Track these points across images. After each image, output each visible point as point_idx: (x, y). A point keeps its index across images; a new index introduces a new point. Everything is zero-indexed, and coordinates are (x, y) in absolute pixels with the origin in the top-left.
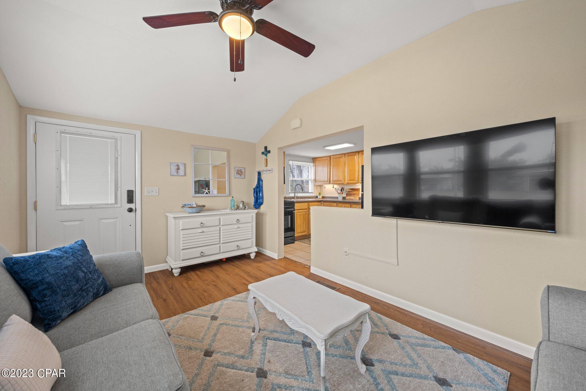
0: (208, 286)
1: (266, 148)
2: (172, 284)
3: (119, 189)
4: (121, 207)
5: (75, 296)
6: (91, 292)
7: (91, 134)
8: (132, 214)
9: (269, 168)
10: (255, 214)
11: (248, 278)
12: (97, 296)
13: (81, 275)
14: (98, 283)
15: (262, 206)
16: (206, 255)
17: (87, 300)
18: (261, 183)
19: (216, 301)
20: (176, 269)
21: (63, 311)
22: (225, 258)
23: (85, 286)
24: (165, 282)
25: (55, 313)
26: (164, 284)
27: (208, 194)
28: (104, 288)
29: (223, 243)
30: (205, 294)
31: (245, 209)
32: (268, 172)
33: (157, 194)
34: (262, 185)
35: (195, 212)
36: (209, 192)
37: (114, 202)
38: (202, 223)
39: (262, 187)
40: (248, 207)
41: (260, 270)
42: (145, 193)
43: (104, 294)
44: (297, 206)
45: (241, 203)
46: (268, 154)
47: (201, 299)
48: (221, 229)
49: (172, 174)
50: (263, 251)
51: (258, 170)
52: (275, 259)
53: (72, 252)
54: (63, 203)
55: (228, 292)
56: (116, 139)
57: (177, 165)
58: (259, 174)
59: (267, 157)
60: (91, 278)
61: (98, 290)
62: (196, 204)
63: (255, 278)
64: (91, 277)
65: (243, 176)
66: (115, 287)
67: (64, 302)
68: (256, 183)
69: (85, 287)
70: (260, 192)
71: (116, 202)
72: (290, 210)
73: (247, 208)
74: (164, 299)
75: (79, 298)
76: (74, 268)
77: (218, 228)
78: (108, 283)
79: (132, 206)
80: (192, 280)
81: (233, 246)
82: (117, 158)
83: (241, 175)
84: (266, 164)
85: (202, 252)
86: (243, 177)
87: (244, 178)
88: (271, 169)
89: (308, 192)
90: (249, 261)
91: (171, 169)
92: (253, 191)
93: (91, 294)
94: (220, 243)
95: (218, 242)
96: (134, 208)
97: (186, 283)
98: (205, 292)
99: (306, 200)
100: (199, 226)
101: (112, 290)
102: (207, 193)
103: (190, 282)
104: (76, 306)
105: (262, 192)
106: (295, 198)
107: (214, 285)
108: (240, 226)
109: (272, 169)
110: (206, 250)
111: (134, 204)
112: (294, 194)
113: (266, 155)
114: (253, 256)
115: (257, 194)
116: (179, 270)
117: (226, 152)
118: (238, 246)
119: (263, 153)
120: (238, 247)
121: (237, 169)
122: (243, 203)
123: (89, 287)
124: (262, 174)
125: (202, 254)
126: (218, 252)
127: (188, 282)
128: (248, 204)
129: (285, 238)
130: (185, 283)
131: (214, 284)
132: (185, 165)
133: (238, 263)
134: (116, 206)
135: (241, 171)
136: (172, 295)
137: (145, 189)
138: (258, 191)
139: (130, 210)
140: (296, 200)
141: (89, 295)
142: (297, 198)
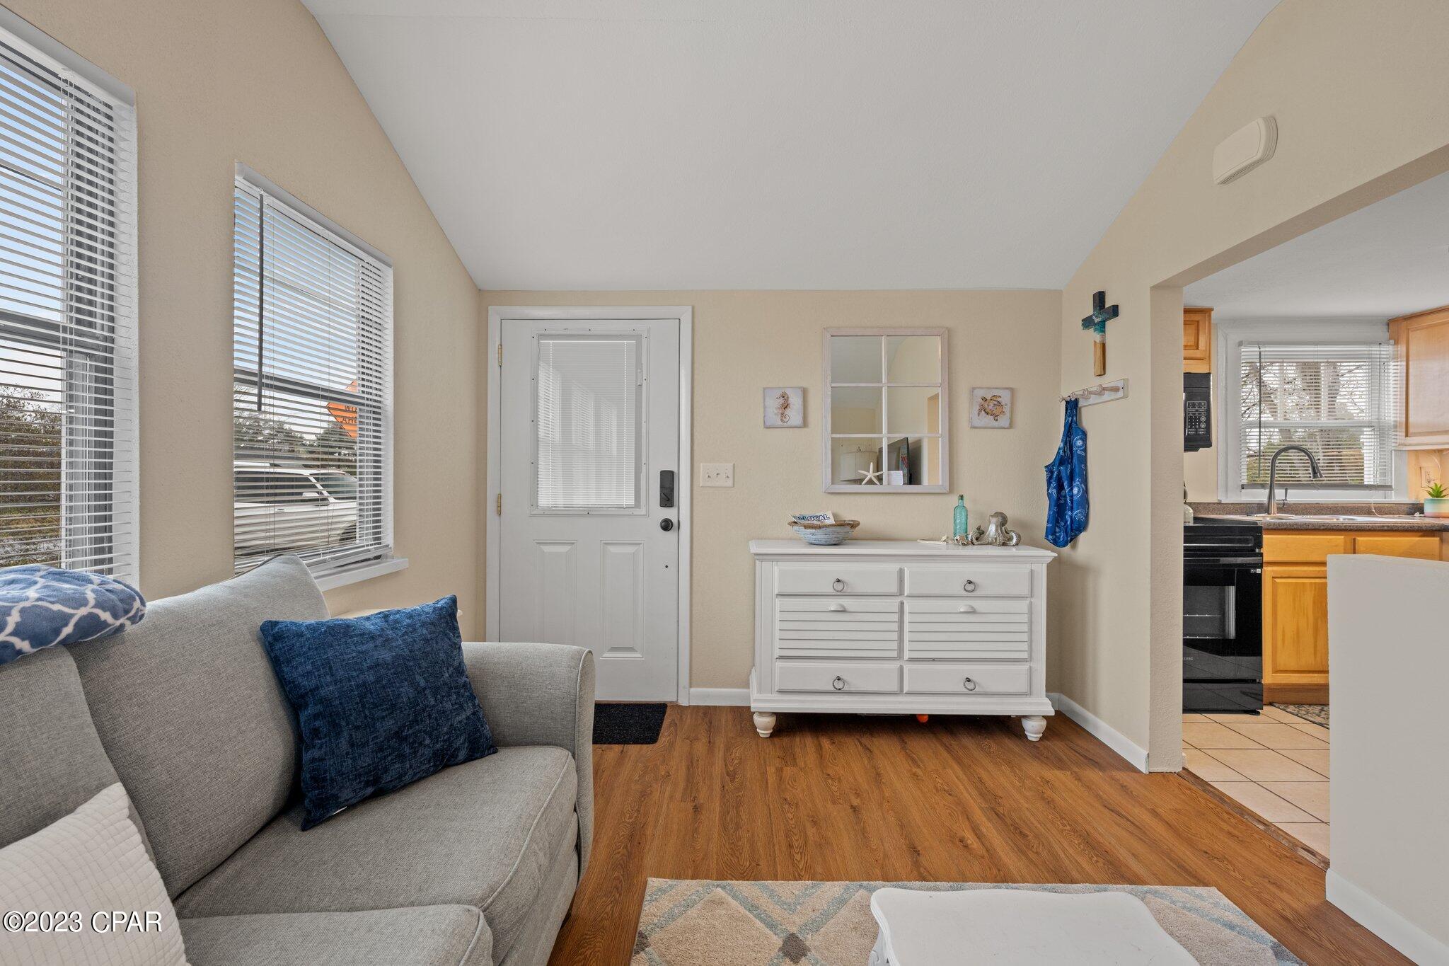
0: (834, 803)
1: (1100, 298)
2: (740, 763)
3: (644, 468)
4: (647, 515)
5: (381, 750)
6: (425, 746)
7: (591, 333)
8: (670, 535)
9: (1110, 380)
10: (1045, 567)
11: (984, 819)
12: (444, 761)
13: (406, 691)
14: (451, 725)
15: (1083, 537)
16: (853, 689)
17: (411, 767)
18: (1079, 443)
19: (829, 877)
20: (761, 714)
21: (343, 786)
22: (925, 715)
23: (411, 726)
24: (728, 749)
25: (323, 787)
26: (721, 754)
27: (875, 484)
28: (470, 742)
29: (911, 660)
30: (811, 831)
31: (1004, 544)
32: (1107, 396)
33: (730, 483)
34: (1085, 450)
35: (822, 542)
36: (880, 479)
37: (632, 502)
38: (838, 581)
39: (1084, 460)
40: (1019, 537)
41: (1049, 802)
42: (701, 480)
43: (471, 758)
44: (1272, 546)
45: (994, 520)
46: (1110, 325)
47: (790, 846)
48: (907, 608)
49: (768, 424)
50: (1085, 720)
51: (1067, 392)
52: (1134, 770)
53: (409, 625)
54: (544, 500)
55: (886, 856)
56: (638, 338)
57: (784, 396)
58: (1072, 406)
59: (1103, 337)
60: (433, 706)
61: (450, 745)
62: (835, 516)
63: (1016, 828)
64: (433, 702)
65: (1004, 421)
66: (508, 745)
67: (350, 762)
68: (1058, 443)
69: (410, 732)
70: (1071, 479)
71: (638, 503)
72: (1240, 560)
73: (1014, 541)
74: (695, 806)
75: (390, 758)
76: (392, 671)
77: (893, 604)
78: (487, 730)
79: (670, 513)
80: (795, 765)
81: (950, 677)
82: (641, 385)
83: (996, 417)
84: (1099, 364)
85: (839, 679)
86: (1007, 425)
87: (1011, 426)
88: (1120, 384)
89: (1361, 486)
90: (1016, 749)
91: (765, 407)
92: (1044, 475)
93: (426, 753)
94: (900, 657)
95: (895, 654)
96: (675, 521)
97: (777, 769)
98: (815, 823)
99: (1342, 519)
100: (831, 591)
101: (494, 753)
102: (871, 482)
103: (788, 771)
104: (376, 780)
105: (1085, 481)
106: (1274, 508)
107: (852, 807)
108: (979, 605)
109: (1126, 381)
110: (856, 674)
111: (677, 508)
112: (1267, 491)
113: (1101, 327)
114: (1034, 729)
115: (1060, 487)
116: (771, 721)
117: (939, 338)
118: (969, 680)
119: (1087, 323)
120: (970, 686)
121: (980, 393)
122: (1003, 521)
123: (420, 731)
124: (1083, 410)
125: (839, 685)
126: (895, 688)
127: (782, 768)
128: (1024, 525)
129: (1185, 681)
130: (773, 770)
131: (856, 802)
132: (805, 392)
133: (969, 743)
134: (637, 512)
135: (999, 399)
136: (723, 796)
137: (702, 467)
138: (1064, 475)
139: (667, 525)
140: (1273, 518)
141: (420, 753)
142: (1285, 508)
